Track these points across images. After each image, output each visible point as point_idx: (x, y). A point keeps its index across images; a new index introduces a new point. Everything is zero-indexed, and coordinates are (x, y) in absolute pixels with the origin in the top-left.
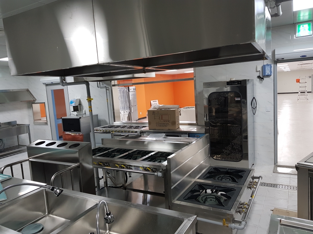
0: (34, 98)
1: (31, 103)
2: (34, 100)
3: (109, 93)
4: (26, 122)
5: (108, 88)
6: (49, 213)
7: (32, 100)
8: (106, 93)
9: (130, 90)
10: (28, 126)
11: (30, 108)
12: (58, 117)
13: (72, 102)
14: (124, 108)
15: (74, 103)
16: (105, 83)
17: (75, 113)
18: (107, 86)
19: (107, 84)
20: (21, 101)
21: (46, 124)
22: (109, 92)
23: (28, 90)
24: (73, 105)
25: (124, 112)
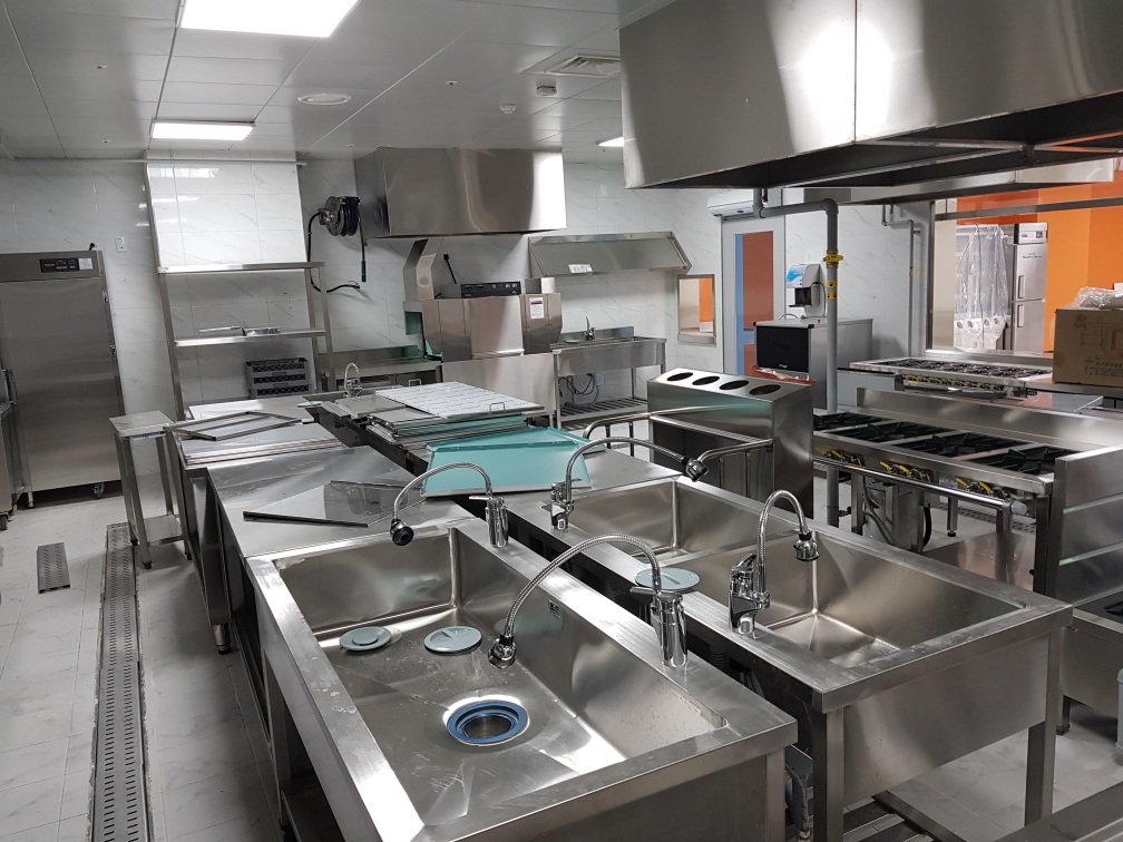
0: (686, 260)
1: (675, 276)
2: (685, 268)
3: (922, 245)
4: (658, 332)
5: (919, 225)
6: (680, 545)
7: (681, 265)
8: (909, 243)
9: (1021, 240)
10: (663, 345)
11: (673, 292)
12: (747, 322)
13: (792, 276)
14: (985, 308)
15: (800, 278)
16: (909, 209)
17: (801, 311)
18: (916, 220)
19: (918, 213)
20: (651, 270)
21: (712, 341)
22: (923, 240)
23: (671, 237)
24: (797, 283)
25: (986, 322)
